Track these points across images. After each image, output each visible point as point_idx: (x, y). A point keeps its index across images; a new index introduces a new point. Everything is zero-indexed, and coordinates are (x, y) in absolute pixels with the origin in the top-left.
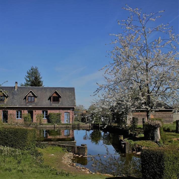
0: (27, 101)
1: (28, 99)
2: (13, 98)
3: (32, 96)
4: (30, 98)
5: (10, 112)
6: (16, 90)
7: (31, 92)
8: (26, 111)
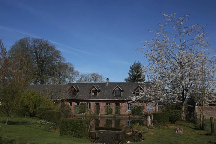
0: (115, 95)
1: (115, 93)
2: (103, 92)
3: (119, 90)
4: (117, 92)
5: (101, 104)
6: (107, 85)
7: (118, 87)
8: (114, 103)
